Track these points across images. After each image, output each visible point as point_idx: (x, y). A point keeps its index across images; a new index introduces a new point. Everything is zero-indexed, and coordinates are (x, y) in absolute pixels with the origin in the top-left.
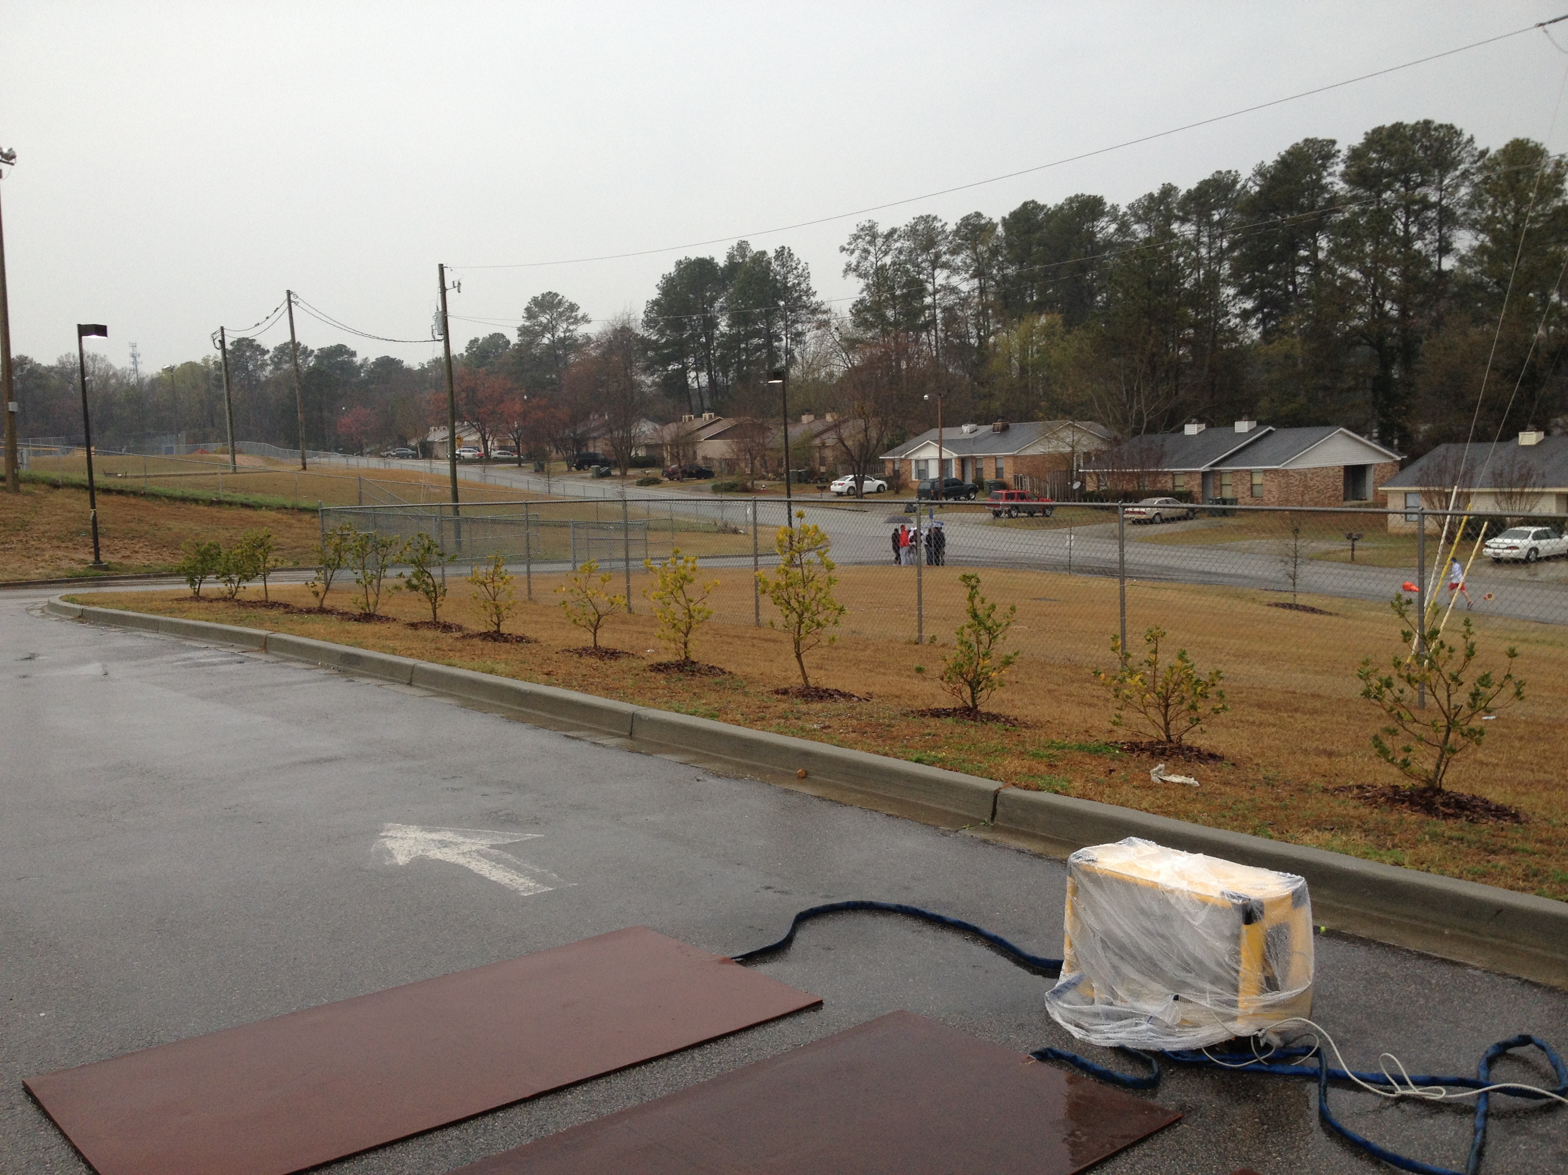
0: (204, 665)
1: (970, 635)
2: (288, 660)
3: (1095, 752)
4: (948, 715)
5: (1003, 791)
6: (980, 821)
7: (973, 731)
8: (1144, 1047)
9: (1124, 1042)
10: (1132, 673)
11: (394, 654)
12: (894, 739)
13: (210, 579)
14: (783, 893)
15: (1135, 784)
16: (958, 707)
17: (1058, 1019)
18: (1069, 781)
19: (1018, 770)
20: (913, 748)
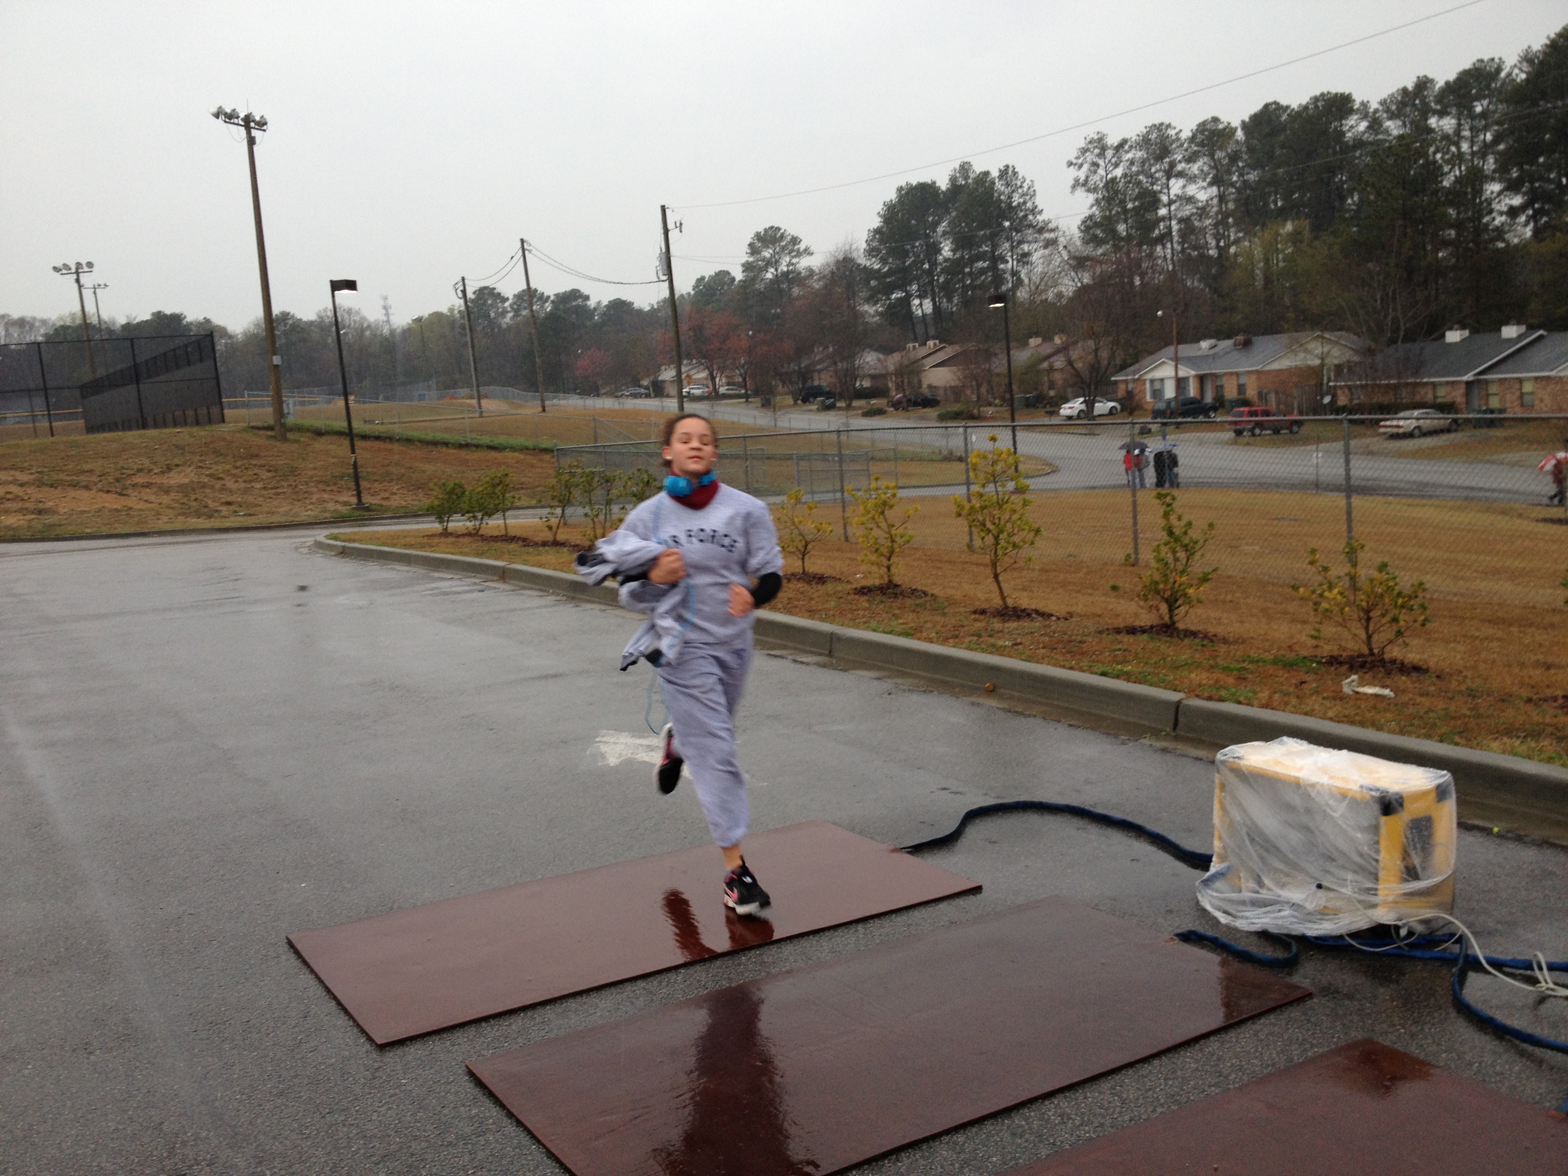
0: (447, 594)
1: (1167, 553)
2: (524, 588)
3: (1289, 665)
4: (1144, 631)
5: (1184, 702)
6: (1161, 731)
7: (1165, 647)
8: (1285, 932)
9: (1265, 927)
10: (1331, 587)
12: (1083, 654)
13: (457, 517)
14: (956, 793)
15: (1325, 695)
16: (1155, 624)
17: (1209, 908)
18: (1255, 693)
19: (1204, 682)
20: (1101, 662)
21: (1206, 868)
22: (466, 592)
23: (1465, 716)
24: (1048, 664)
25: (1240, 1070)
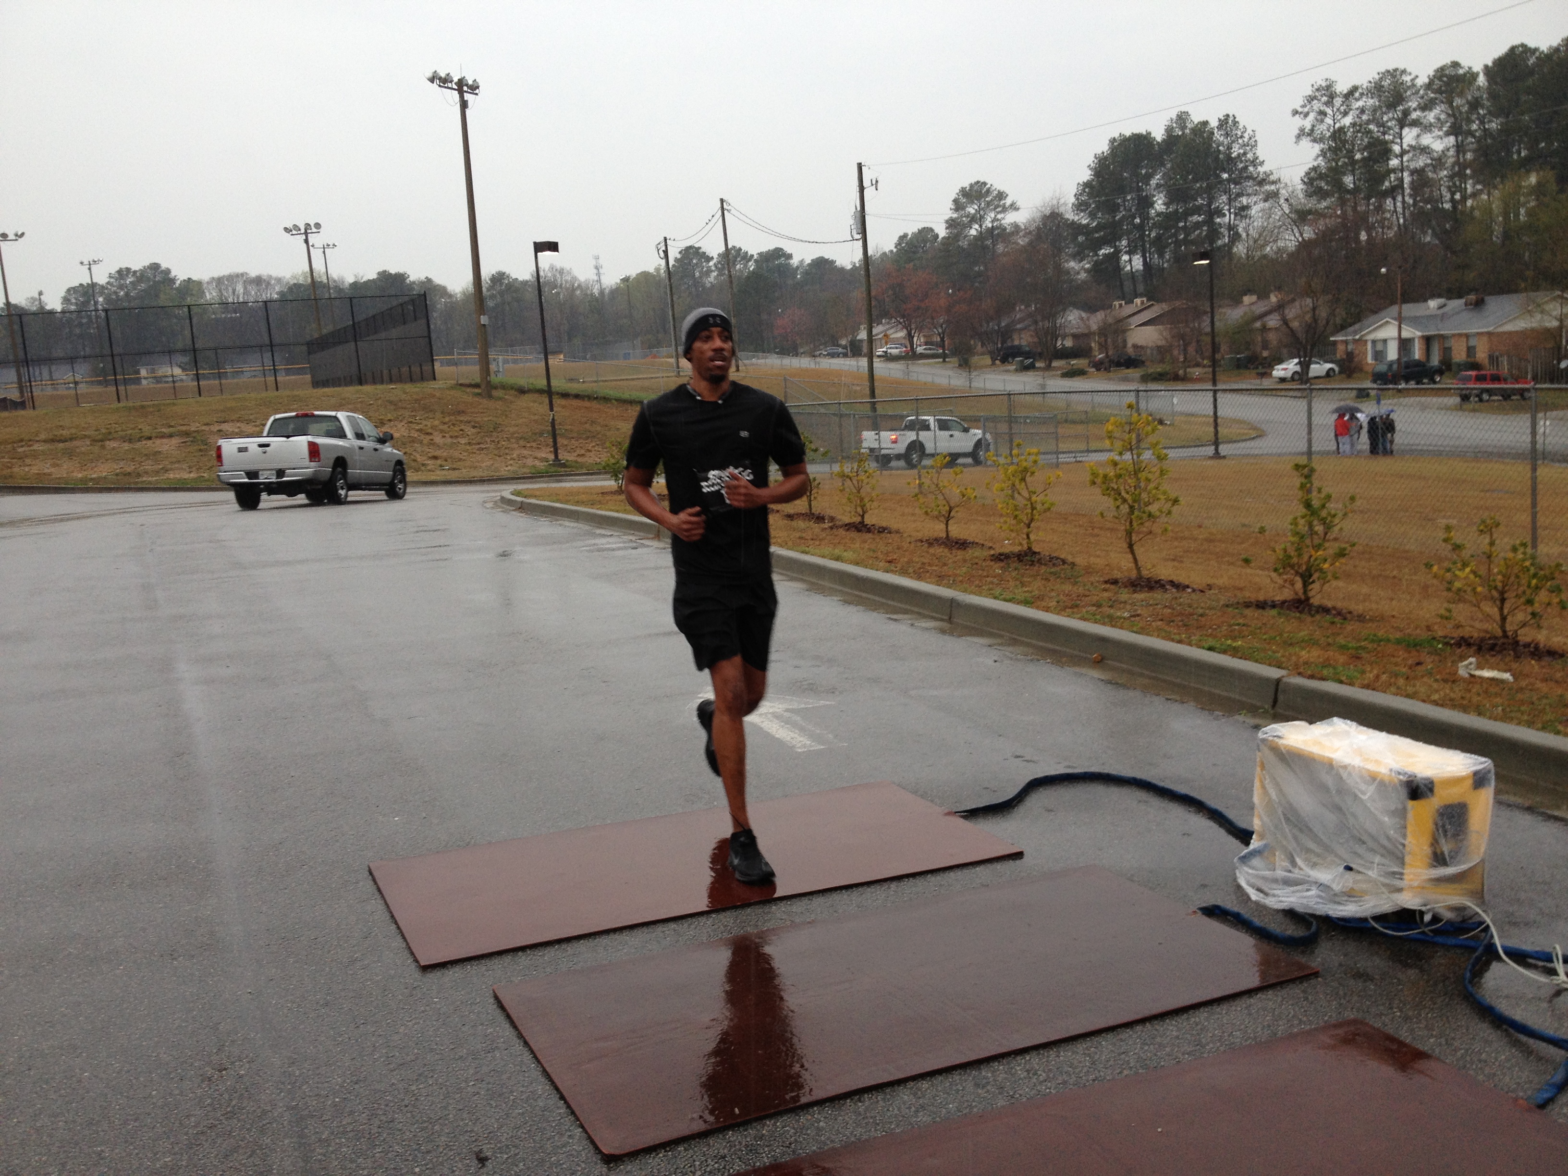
0: (604, 550)
1: (1304, 526)
3: (1412, 645)
4: (1274, 606)
5: (1285, 679)
6: (1258, 707)
7: (1289, 623)
8: (1310, 911)
9: (1292, 906)
10: (1465, 565)
12: (1199, 627)
14: (1027, 761)
15: (1438, 677)
16: (1288, 599)
17: (1243, 883)
18: (1363, 672)
19: (1312, 660)
20: (1215, 637)
21: (1247, 843)
22: (619, 549)
24: (1158, 636)
25: (1219, 1041)
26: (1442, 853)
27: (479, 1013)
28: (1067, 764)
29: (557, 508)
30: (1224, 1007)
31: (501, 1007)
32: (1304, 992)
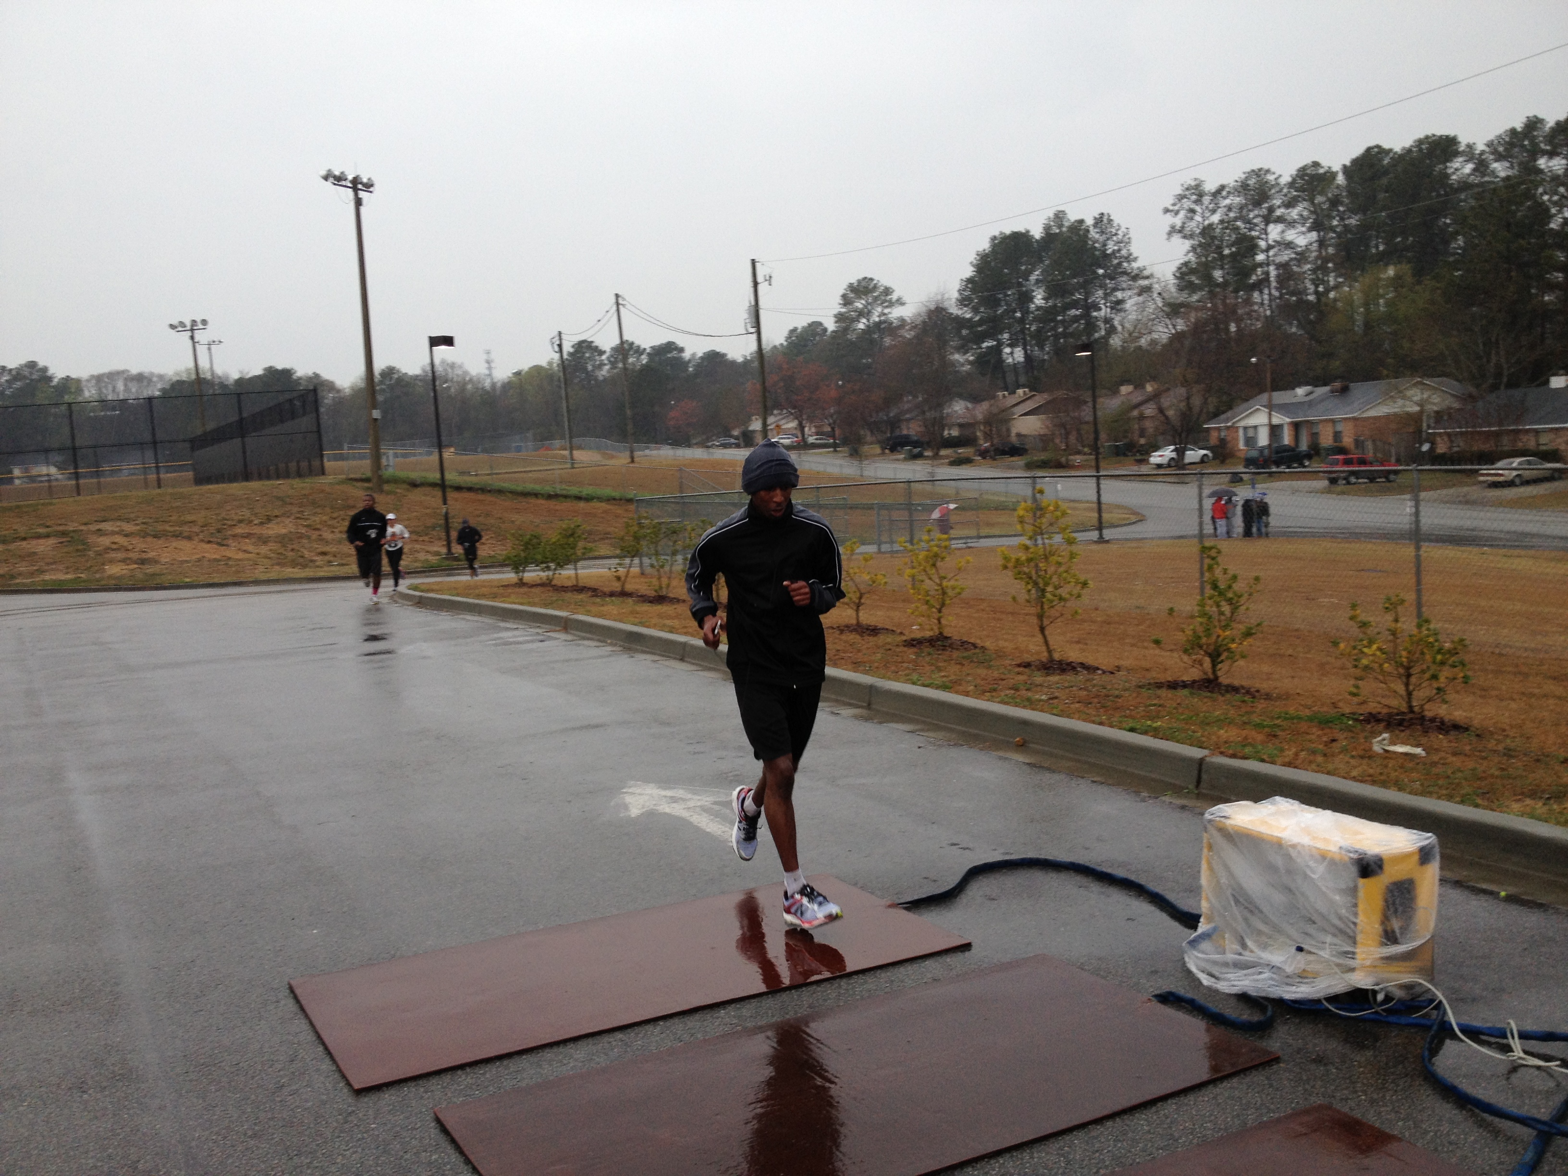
0: (511, 643)
1: (1211, 607)
2: (582, 638)
3: (1324, 722)
4: (1185, 686)
5: (1208, 759)
7: (1202, 702)
8: (1263, 994)
9: (1245, 989)
10: (1371, 642)
11: (671, 632)
12: (1116, 709)
13: (532, 567)
14: (964, 849)
15: (1354, 753)
16: (1197, 679)
17: (1194, 969)
18: (1282, 750)
19: (1232, 739)
20: (1133, 718)
21: (1195, 927)
22: (526, 642)
23: (1492, 776)
24: (1079, 719)
25: (1192, 1133)
26: (1393, 932)
27: (421, 1139)
28: (1002, 851)
29: (459, 602)
30: (1191, 1098)
31: (444, 1130)
32: (1268, 1078)
